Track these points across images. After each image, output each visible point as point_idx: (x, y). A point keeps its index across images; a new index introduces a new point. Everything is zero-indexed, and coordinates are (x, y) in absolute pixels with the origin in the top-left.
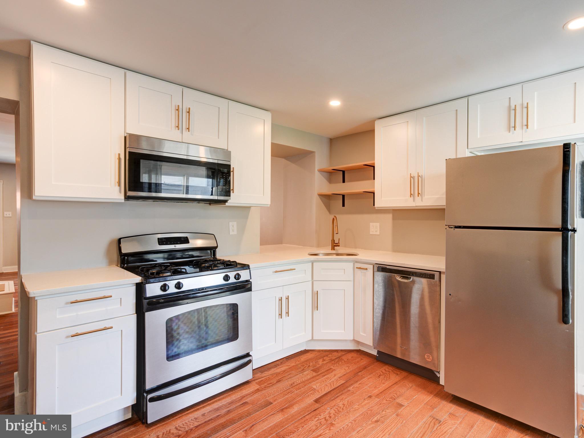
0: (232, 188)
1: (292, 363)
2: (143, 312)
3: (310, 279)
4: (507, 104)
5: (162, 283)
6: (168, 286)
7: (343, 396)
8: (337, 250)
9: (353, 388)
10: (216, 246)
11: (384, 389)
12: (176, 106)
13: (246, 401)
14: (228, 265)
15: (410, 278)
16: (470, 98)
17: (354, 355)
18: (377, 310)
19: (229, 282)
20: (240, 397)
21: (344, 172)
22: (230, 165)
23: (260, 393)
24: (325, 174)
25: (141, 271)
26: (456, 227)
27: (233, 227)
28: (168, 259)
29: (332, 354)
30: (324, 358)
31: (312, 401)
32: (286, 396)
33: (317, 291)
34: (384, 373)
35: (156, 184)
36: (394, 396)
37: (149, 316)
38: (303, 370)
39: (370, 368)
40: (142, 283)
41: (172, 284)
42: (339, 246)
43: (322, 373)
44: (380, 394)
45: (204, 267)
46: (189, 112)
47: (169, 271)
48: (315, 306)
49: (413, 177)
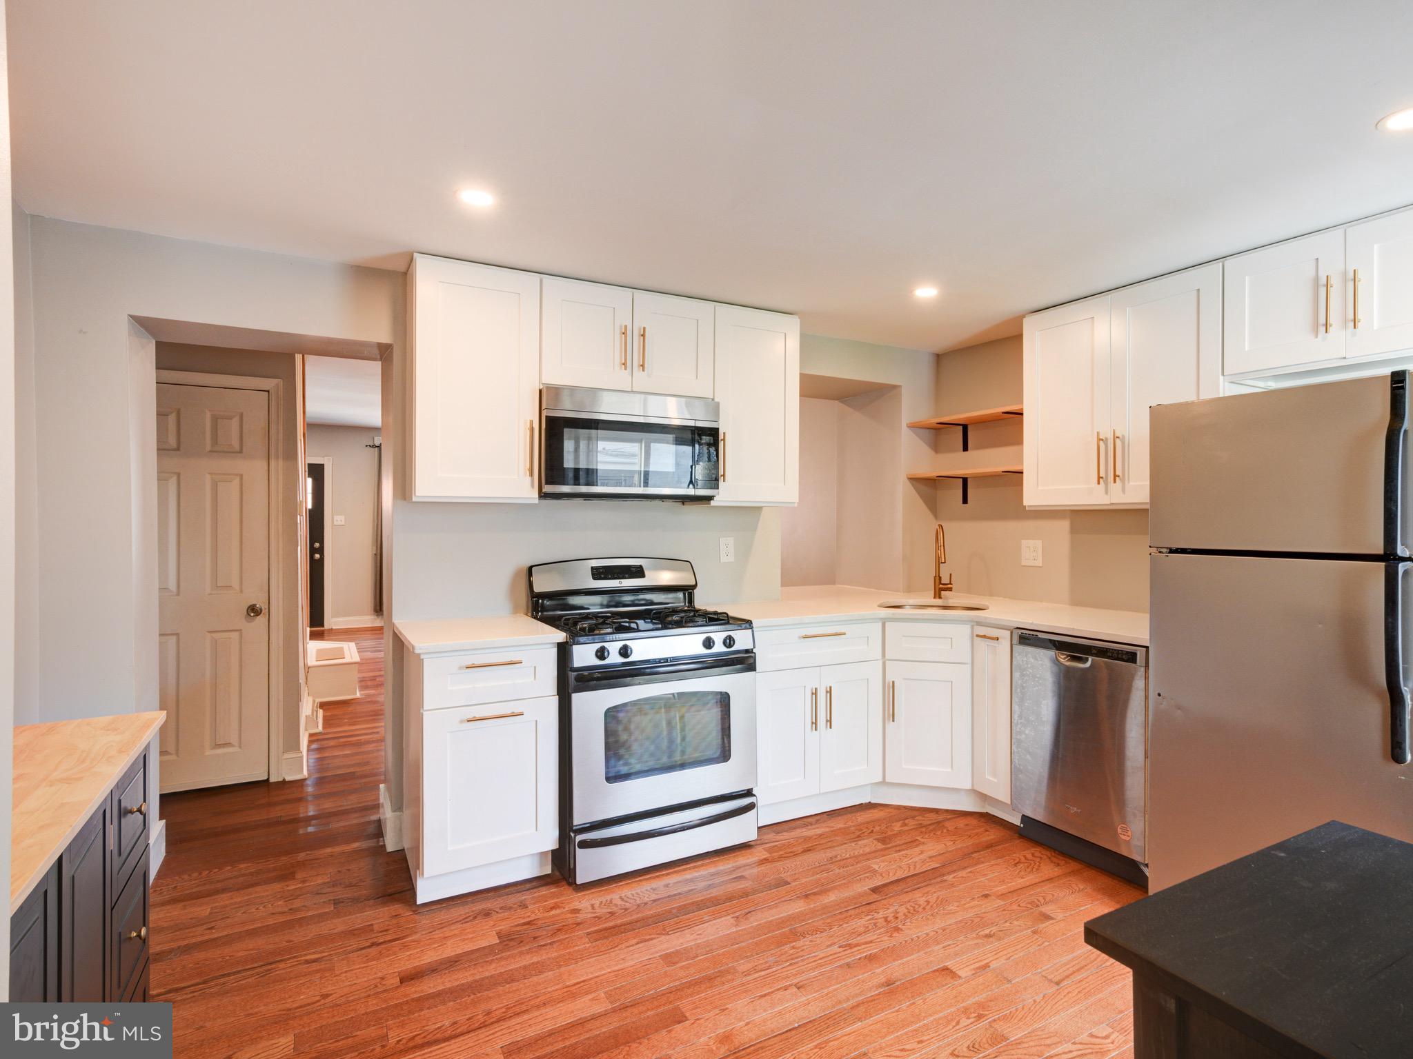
0: (721, 472)
1: (838, 824)
2: (568, 692)
3: (879, 656)
4: (1312, 273)
5: (598, 646)
6: (608, 651)
7: (929, 889)
8: (947, 598)
9: (954, 877)
10: (694, 583)
11: (1019, 886)
12: (621, 326)
13: (743, 874)
14: (711, 620)
15: (1087, 659)
16: (1229, 263)
17: (973, 821)
18: (1019, 726)
19: (714, 650)
20: (733, 867)
21: (965, 428)
22: (718, 429)
23: (769, 866)
24: (925, 433)
25: (565, 624)
26: (1172, 551)
27: (727, 547)
28: (608, 606)
29: (925, 816)
30: (907, 821)
31: (866, 888)
32: (818, 876)
33: (893, 682)
34: (1028, 860)
35: (588, 470)
36: (1039, 901)
37: (578, 699)
38: (859, 836)
39: (1000, 847)
40: (567, 642)
41: (614, 647)
42: (950, 589)
43: (896, 846)
44: (1010, 894)
45: (670, 623)
46: (643, 335)
47: (610, 625)
48: (890, 713)
49: (1104, 438)
